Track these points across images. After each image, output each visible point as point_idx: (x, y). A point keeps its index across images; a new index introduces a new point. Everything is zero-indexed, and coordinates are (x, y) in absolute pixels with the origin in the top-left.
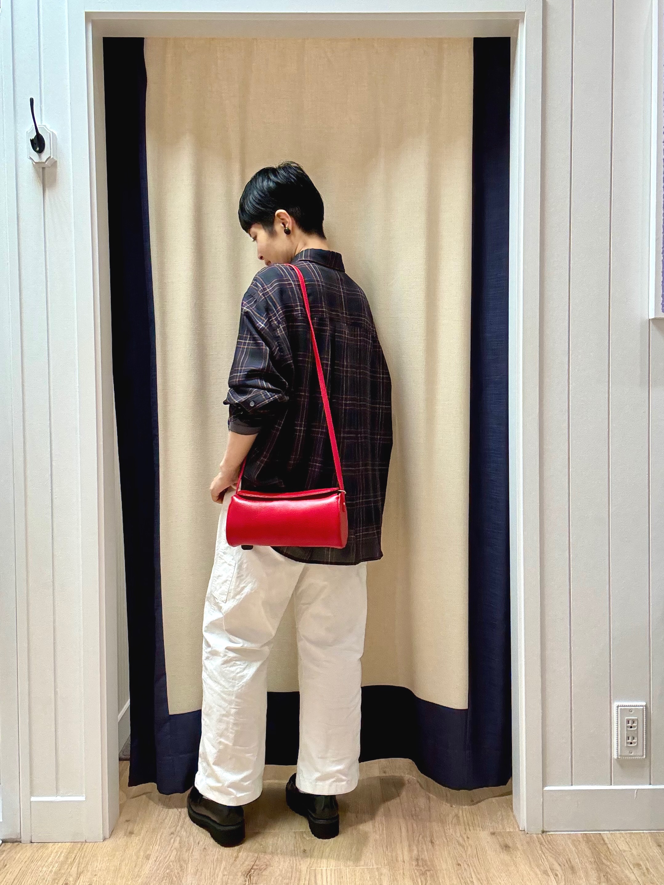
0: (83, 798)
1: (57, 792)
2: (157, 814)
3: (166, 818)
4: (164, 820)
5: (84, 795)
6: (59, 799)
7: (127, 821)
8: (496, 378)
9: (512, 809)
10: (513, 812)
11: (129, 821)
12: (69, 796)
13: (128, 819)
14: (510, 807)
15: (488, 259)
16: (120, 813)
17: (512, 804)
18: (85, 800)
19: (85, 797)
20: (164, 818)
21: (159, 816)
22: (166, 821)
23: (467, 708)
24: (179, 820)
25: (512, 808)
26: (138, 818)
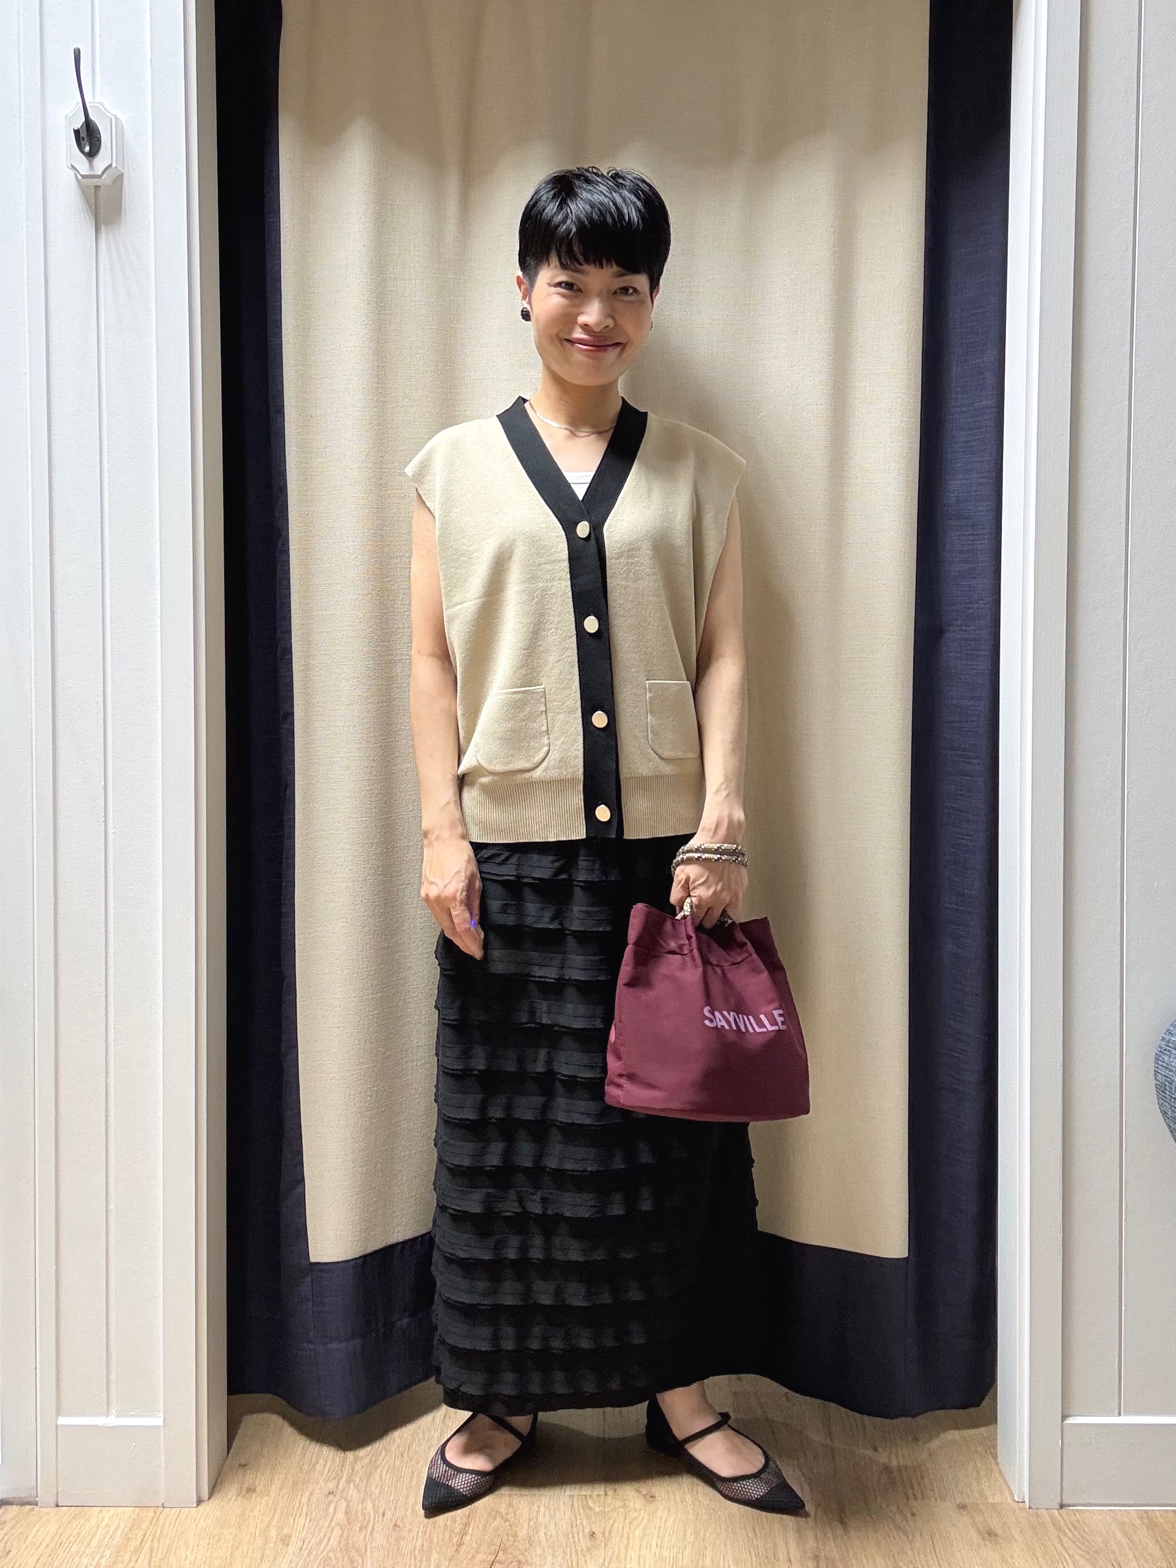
0: (158, 1421)
1: (108, 1410)
2: (299, 1452)
3: (317, 1462)
4: (314, 1465)
5: (162, 1414)
6: (112, 1421)
7: (243, 1466)
8: (969, 608)
9: (995, 1457)
10: (997, 1463)
11: (245, 1465)
12: (132, 1416)
13: (243, 1461)
14: (991, 1453)
15: (954, 374)
16: (229, 1449)
17: (995, 1447)
18: (162, 1424)
19: (162, 1417)
20: (314, 1461)
21: (303, 1455)
22: (318, 1467)
23: (906, 1255)
24: (342, 1466)
25: (997, 1457)
26: (263, 1461)
